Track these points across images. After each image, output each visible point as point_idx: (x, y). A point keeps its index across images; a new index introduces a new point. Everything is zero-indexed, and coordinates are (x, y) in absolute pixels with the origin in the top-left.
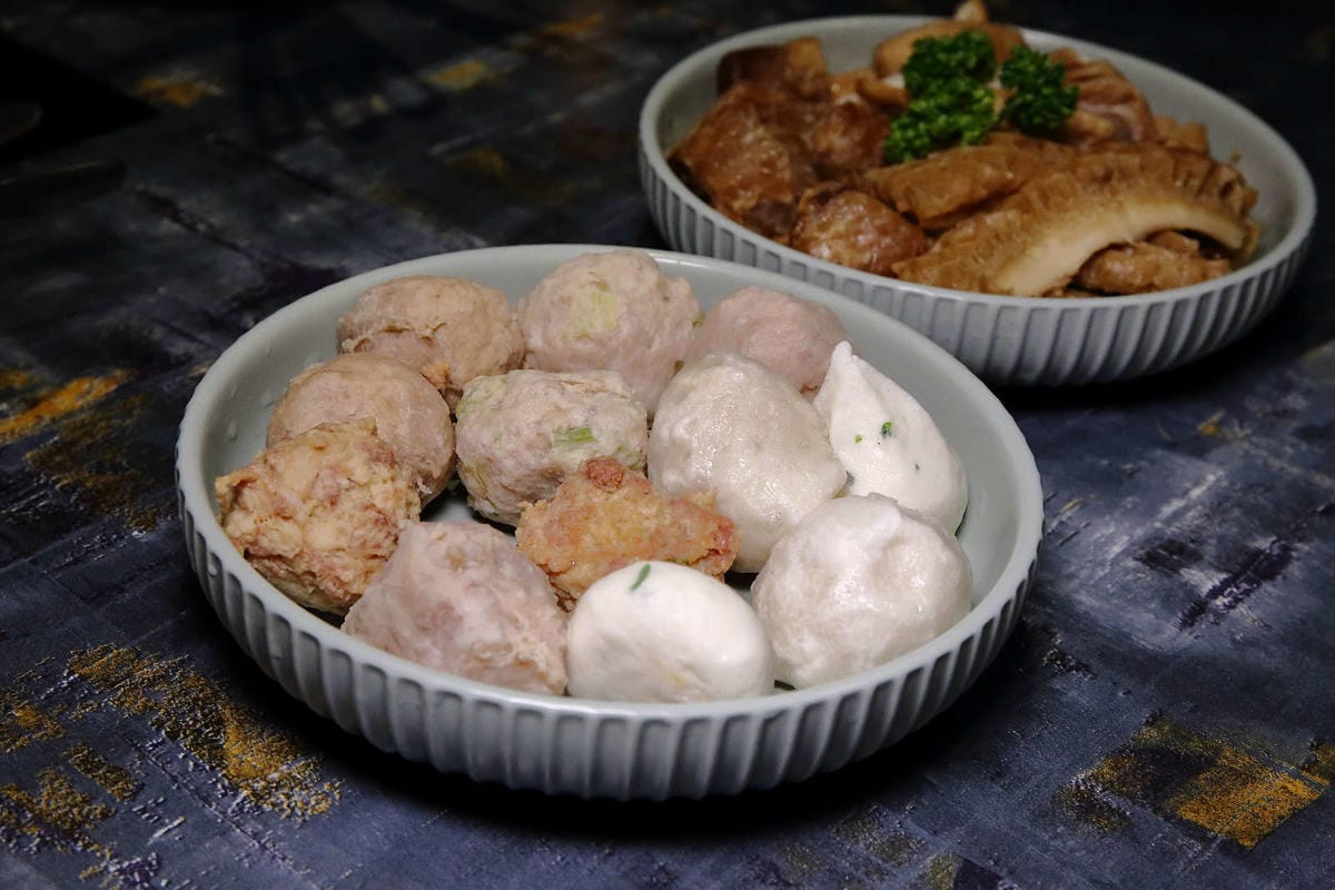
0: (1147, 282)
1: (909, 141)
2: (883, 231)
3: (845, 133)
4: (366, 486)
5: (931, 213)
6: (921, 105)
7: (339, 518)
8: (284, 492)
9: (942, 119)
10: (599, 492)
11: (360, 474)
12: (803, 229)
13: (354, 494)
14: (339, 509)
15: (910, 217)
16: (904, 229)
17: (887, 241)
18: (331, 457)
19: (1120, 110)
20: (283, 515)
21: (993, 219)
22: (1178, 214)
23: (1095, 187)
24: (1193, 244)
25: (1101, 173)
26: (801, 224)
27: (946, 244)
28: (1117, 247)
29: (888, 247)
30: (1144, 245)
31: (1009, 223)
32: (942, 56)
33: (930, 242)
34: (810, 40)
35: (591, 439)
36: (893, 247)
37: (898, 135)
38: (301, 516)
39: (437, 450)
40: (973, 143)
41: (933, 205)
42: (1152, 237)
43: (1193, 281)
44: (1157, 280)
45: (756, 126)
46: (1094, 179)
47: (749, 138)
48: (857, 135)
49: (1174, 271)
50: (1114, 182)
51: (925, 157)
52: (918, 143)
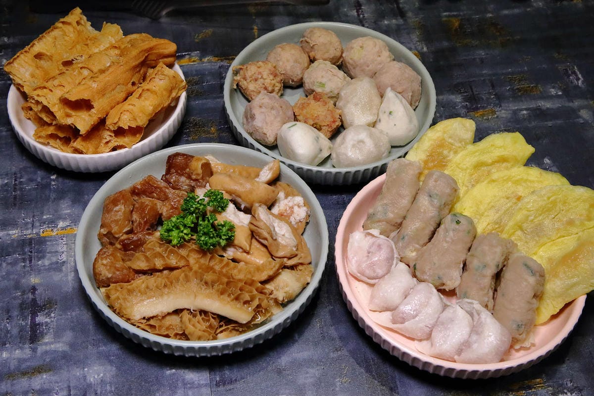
4: (265, 79)
7: (256, 84)
8: (246, 74)
10: (313, 101)
11: (265, 77)
13: (262, 80)
14: (257, 82)
18: (260, 70)
20: (245, 79)
35: (324, 87)
38: (248, 81)
39: (298, 75)
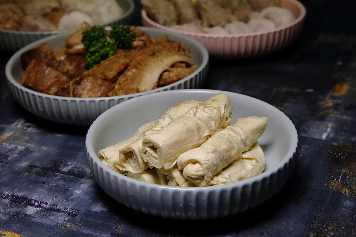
0: (178, 78)
1: (93, 60)
2: (101, 85)
3: (71, 65)
5: (112, 77)
6: (93, 49)
9: (102, 51)
12: (77, 92)
15: (106, 79)
16: (106, 83)
17: (103, 88)
19: (142, 38)
21: (129, 73)
22: (176, 58)
23: (152, 57)
24: (184, 65)
25: (151, 53)
26: (76, 91)
27: (120, 84)
28: (165, 71)
29: (104, 89)
30: (172, 69)
31: (134, 73)
32: (92, 34)
33: (114, 85)
34: (45, 43)
36: (105, 89)
37: (89, 59)
40: (112, 55)
41: (111, 74)
42: (173, 66)
43: (190, 74)
44: (180, 77)
45: (47, 68)
46: (150, 56)
47: (47, 72)
48: (75, 64)
49: (184, 72)
50: (156, 54)
51: (100, 63)
52: (97, 59)
